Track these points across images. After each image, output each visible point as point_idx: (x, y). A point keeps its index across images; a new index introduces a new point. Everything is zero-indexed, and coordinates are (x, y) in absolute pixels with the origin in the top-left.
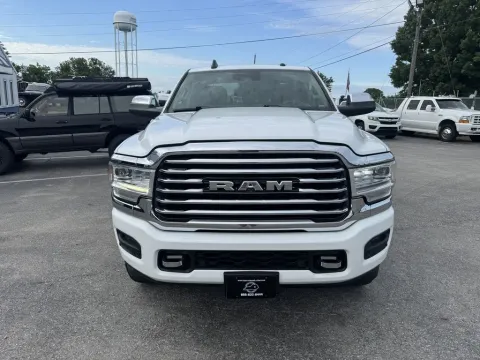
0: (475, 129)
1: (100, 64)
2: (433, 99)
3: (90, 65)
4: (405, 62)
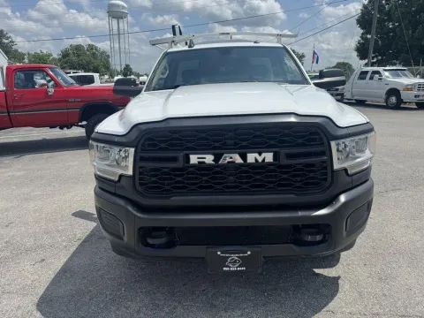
0: (419, 96)
1: (96, 50)
2: (380, 69)
3: (88, 50)
4: (369, 36)
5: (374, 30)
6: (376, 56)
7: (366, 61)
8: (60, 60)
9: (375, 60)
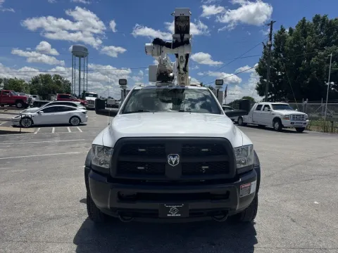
0: (294, 123)
1: (61, 79)
2: (270, 104)
3: (54, 79)
4: (265, 80)
5: (268, 77)
6: (271, 94)
7: (264, 97)
8: (30, 85)
9: (270, 96)
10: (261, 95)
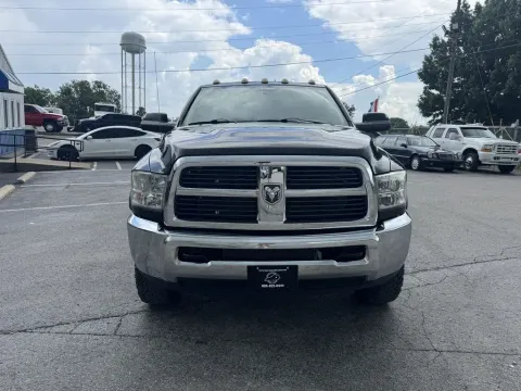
0: (498, 158)
1: (105, 87)
2: (458, 127)
3: (94, 88)
9: (440, 117)
10: (426, 114)
